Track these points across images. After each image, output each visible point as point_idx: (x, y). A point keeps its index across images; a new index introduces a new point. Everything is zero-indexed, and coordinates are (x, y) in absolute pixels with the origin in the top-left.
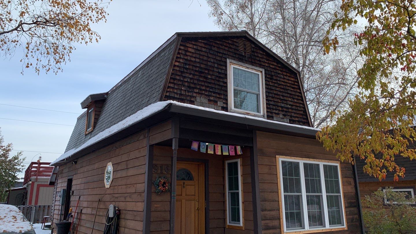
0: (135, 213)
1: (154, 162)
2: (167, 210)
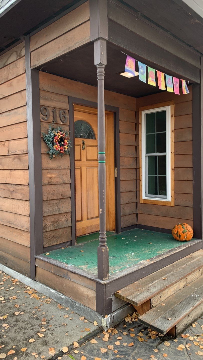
0: (11, 188)
1: (42, 102)
2: (67, 182)
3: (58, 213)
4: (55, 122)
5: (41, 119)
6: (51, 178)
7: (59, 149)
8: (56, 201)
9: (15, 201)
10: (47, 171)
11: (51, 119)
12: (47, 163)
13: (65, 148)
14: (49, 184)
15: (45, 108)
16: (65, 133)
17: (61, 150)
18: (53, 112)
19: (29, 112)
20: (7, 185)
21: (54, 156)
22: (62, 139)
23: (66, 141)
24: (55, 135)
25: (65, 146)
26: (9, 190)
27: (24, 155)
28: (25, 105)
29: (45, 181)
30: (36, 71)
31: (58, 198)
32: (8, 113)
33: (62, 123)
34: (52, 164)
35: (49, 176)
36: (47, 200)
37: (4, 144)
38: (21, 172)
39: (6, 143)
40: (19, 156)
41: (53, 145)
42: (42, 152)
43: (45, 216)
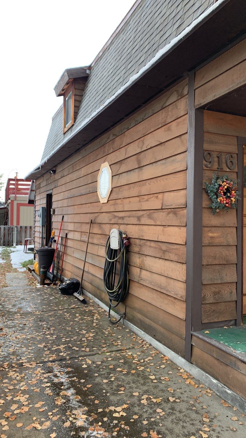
0: (164, 247)
1: (206, 146)
2: (232, 244)
3: (219, 282)
4: (220, 169)
5: (204, 166)
6: (212, 237)
7: (225, 202)
8: (218, 267)
9: (167, 263)
10: (208, 229)
11: (216, 166)
12: (209, 219)
13: (232, 201)
14: (210, 245)
15: (209, 154)
16: (232, 183)
17: (226, 203)
18: (218, 157)
19: (190, 159)
20: (159, 244)
21: (218, 210)
22: (228, 190)
23: (233, 192)
24: (220, 185)
25: (232, 199)
26: (161, 249)
27: (181, 209)
28: (185, 152)
29: (206, 241)
30: (200, 110)
31: (221, 263)
32: (164, 161)
33: (228, 170)
34: (215, 221)
35: (210, 235)
36: (207, 265)
37: (157, 197)
38: (176, 229)
39: (160, 196)
40: (174, 211)
41: (217, 198)
42: (204, 206)
43: (204, 284)
